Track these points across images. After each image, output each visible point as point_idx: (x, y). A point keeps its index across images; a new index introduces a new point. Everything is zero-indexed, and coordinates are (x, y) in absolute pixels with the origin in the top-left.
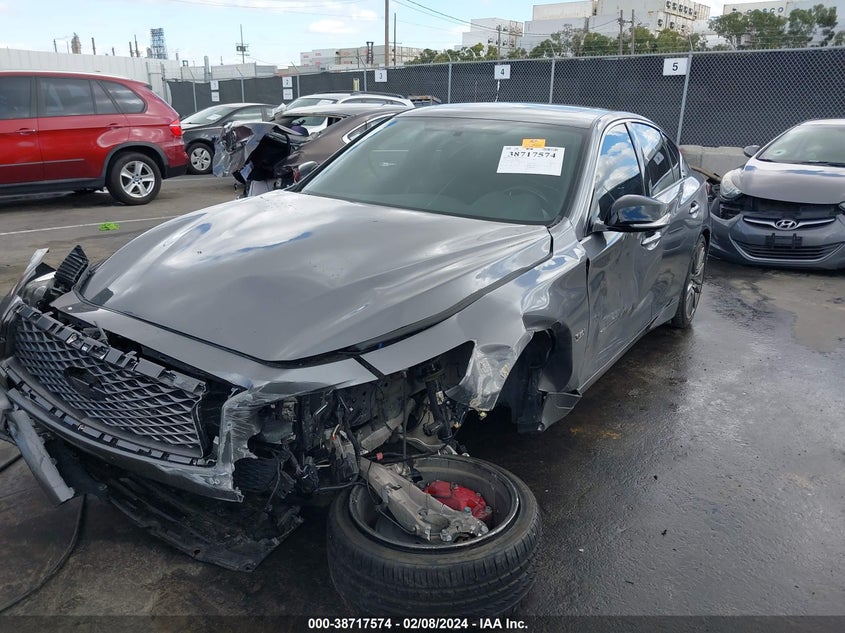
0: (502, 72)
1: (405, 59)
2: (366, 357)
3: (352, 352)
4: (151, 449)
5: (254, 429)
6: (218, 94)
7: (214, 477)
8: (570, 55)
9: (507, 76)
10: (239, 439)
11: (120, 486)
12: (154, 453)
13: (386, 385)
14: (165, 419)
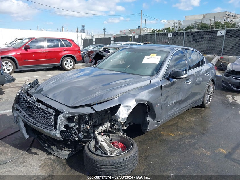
0: (170, 35)
1: (148, 32)
2: (93, 107)
3: (89, 105)
4: (43, 126)
5: (66, 123)
6: (94, 42)
7: (56, 134)
8: (196, 30)
9: (171, 36)
10: (62, 125)
11: (41, 136)
12: (44, 127)
13: (104, 115)
14: (46, 119)
